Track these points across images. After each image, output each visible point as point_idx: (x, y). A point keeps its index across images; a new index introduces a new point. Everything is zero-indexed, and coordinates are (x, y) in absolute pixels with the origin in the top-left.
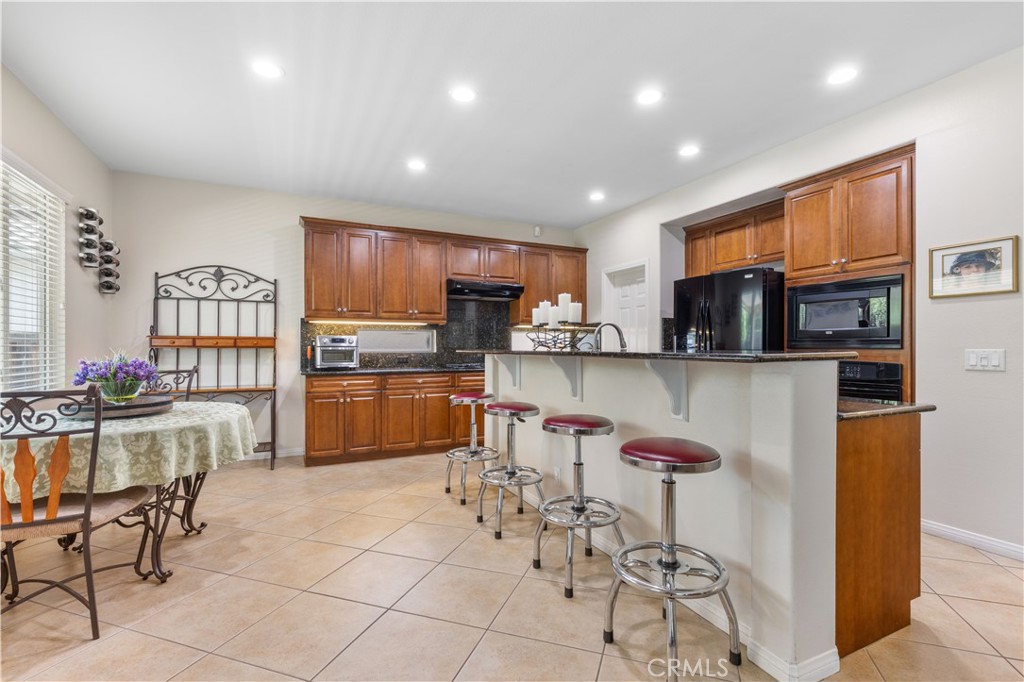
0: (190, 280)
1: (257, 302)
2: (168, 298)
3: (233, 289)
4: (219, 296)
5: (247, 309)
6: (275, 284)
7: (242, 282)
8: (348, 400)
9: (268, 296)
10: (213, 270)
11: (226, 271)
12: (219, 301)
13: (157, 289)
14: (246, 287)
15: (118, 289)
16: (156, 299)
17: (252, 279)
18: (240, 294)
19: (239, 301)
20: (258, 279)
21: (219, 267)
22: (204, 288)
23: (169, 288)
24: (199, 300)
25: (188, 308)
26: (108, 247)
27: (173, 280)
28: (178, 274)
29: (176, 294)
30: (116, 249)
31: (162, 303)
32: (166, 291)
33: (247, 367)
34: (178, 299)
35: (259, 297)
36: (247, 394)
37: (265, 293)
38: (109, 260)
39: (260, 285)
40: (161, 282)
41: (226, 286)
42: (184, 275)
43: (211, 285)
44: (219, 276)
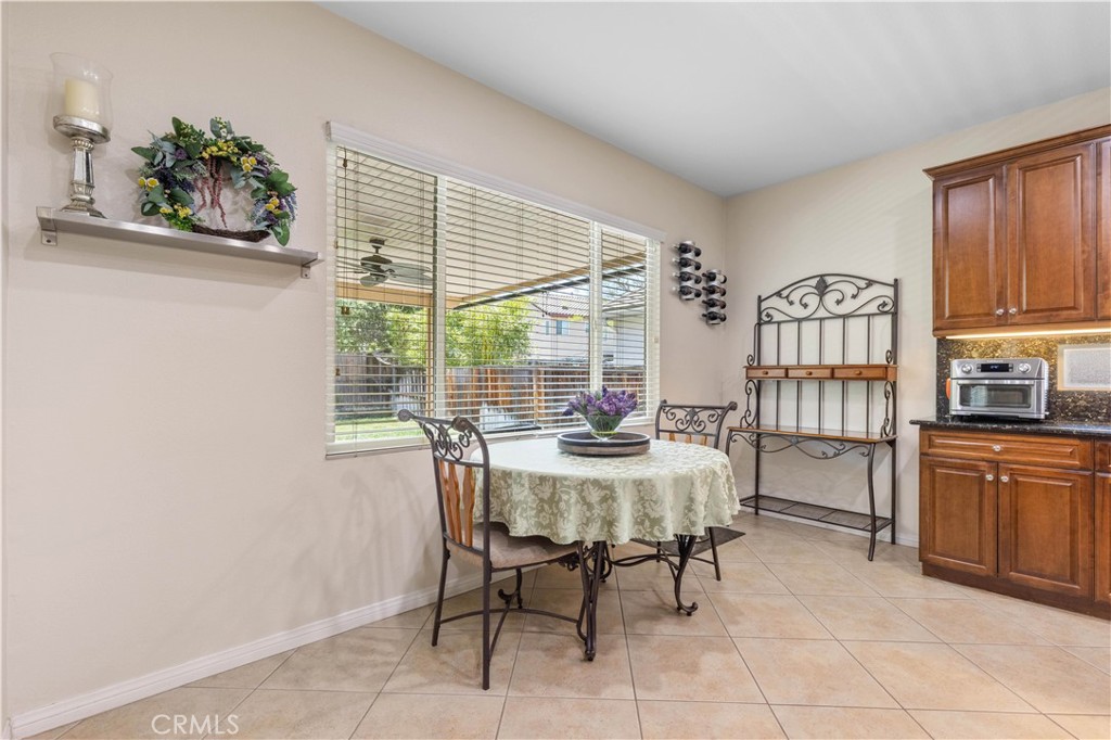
0: (791, 299)
1: (869, 315)
2: (769, 322)
3: (838, 302)
4: (822, 313)
5: (857, 327)
6: (896, 285)
7: (850, 290)
8: (1005, 479)
9: (884, 304)
10: (814, 282)
11: (829, 280)
12: (821, 320)
13: (760, 313)
14: (854, 297)
15: (724, 319)
16: (759, 324)
17: (862, 284)
18: (848, 306)
19: (845, 317)
20: (870, 283)
21: (822, 276)
22: (805, 306)
23: (771, 312)
24: (799, 321)
25: (789, 331)
26: (711, 277)
27: (775, 302)
28: (778, 294)
29: (777, 317)
30: (720, 278)
31: (765, 328)
32: (768, 315)
33: (856, 406)
34: (779, 323)
35: (873, 308)
36: (837, 444)
37: (880, 301)
38: (711, 291)
39: (875, 290)
40: (764, 305)
41: (830, 299)
42: (785, 293)
43: (813, 301)
44: (822, 288)
